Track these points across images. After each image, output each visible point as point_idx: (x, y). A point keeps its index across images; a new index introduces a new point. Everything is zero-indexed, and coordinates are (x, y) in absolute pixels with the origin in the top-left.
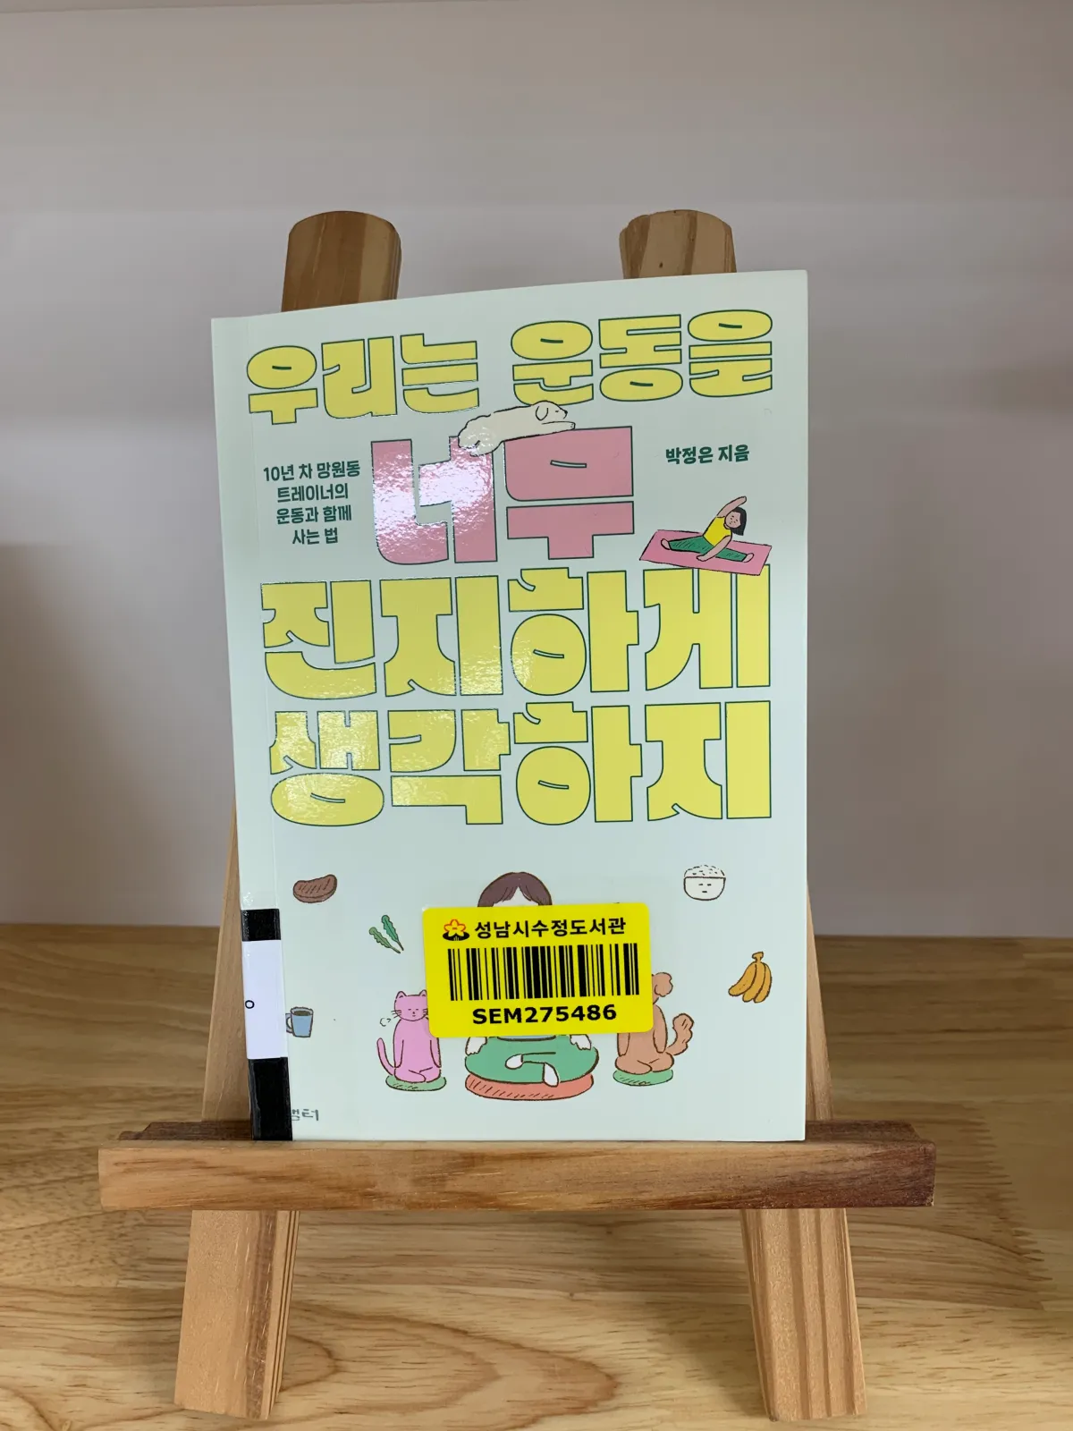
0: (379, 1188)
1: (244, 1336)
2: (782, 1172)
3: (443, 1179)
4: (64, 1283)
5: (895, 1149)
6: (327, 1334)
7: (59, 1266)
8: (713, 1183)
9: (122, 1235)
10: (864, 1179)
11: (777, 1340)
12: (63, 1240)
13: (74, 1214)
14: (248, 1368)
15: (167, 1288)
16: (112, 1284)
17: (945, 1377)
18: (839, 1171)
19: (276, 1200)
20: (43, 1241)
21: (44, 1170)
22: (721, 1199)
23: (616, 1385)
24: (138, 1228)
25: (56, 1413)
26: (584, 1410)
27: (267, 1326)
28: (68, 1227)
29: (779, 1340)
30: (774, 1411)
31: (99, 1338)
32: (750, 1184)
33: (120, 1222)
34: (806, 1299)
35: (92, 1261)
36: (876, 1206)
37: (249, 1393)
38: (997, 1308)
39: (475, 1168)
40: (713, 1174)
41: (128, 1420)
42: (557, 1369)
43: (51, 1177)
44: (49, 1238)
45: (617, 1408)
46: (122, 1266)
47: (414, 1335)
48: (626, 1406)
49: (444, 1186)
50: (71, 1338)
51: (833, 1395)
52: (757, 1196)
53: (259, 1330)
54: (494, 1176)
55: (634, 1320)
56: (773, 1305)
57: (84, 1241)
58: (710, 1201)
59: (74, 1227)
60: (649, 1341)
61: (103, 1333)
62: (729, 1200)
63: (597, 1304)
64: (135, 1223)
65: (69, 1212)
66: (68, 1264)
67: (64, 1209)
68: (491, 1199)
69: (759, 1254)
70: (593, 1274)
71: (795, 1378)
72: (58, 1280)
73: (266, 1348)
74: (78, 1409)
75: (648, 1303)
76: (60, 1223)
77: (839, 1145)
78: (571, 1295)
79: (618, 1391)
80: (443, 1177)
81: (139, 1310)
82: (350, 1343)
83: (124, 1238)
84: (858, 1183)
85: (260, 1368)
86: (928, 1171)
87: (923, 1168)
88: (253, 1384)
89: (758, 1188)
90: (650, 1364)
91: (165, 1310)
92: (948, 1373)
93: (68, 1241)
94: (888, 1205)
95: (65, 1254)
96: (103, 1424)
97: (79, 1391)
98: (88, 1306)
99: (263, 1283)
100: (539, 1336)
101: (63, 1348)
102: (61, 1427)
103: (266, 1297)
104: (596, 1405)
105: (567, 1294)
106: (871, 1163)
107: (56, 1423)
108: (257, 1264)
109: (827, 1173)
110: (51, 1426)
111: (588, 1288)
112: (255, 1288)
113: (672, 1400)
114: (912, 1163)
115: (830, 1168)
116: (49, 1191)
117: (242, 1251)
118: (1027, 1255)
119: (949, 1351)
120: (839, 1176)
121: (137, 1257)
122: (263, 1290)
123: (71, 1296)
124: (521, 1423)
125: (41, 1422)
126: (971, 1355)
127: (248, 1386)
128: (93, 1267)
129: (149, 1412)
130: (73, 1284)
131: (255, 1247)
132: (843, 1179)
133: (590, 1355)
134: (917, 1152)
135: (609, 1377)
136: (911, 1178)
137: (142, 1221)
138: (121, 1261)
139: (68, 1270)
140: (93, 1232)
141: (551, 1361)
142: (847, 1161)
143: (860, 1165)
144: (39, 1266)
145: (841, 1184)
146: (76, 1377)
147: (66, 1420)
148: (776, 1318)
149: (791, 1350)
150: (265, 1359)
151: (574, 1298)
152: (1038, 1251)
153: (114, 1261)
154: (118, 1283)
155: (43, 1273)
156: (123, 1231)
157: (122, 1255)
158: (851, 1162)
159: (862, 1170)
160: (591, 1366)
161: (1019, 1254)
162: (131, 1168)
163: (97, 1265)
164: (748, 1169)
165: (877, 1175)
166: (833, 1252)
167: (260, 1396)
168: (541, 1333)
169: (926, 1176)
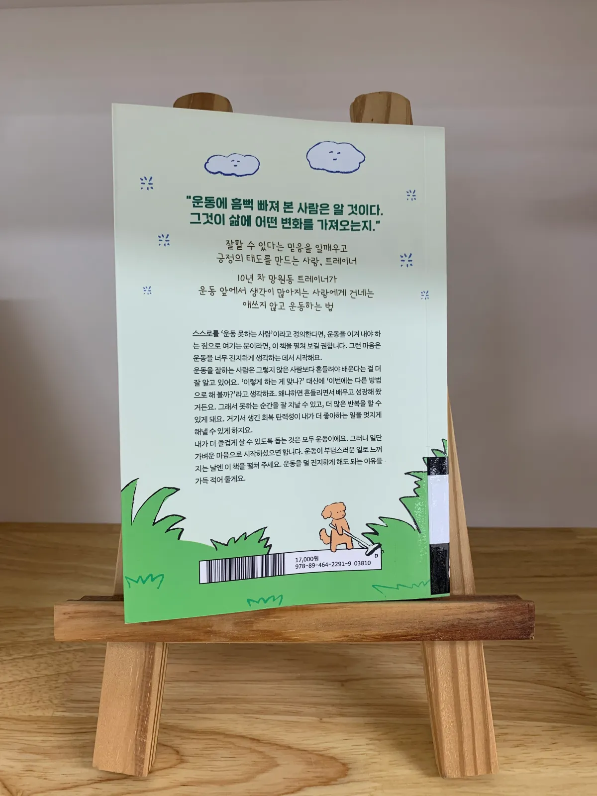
0: (215, 628)
1: (134, 725)
2: (447, 618)
3: (252, 623)
4: (22, 714)
5: (512, 605)
6: (176, 742)
7: (19, 704)
8: (407, 625)
9: (56, 687)
10: (494, 623)
11: (445, 727)
12: (23, 690)
13: (29, 676)
14: (136, 745)
15: (83, 716)
16: (50, 715)
17: (543, 764)
18: (480, 618)
19: (155, 635)
20: (10, 691)
21: (11, 653)
22: (412, 635)
23: (348, 769)
24: (66, 684)
25: (14, 786)
26: (330, 783)
27: (148, 718)
28: (26, 683)
29: (446, 727)
30: (444, 771)
31: (41, 744)
32: (428, 625)
33: (56, 681)
34: (461, 703)
35: (38, 702)
36: (501, 639)
37: (136, 760)
38: (571, 725)
39: (270, 616)
40: (407, 619)
41: (56, 790)
42: (313, 760)
43: (16, 656)
44: (13, 689)
45: (348, 782)
46: (56, 704)
47: (228, 742)
48: (354, 781)
49: (252, 626)
50: (25, 744)
51: (478, 762)
52: (432, 633)
53: (143, 721)
54: (280, 621)
55: (358, 733)
56: (442, 706)
57: (34, 690)
58: (405, 636)
59: (29, 683)
60: (367, 744)
61: (43, 741)
62: (416, 635)
63: (336, 724)
64: (65, 680)
65: (26, 675)
66: (24, 704)
67: (22, 673)
68: (279, 634)
69: (434, 675)
70: (333, 708)
71: (456, 751)
72: (18, 712)
73: (147, 732)
74: (28, 784)
75: (365, 723)
76: (20, 681)
77: (479, 603)
78: (321, 719)
79: (349, 772)
80: (252, 621)
81: (65, 729)
82: (189, 747)
83: (57, 689)
84: (490, 625)
85: (144, 744)
86: (530, 618)
87: (527, 616)
88: (138, 754)
89: (432, 628)
90: (368, 757)
91: (81, 728)
92: (545, 762)
93: (24, 691)
94: (508, 639)
95: (23, 698)
96: (42, 792)
97: (28, 773)
98: (36, 726)
99: (146, 693)
100: (302, 742)
101: (18, 750)
102: (17, 793)
103: (147, 700)
104: (336, 780)
105: (319, 719)
106: (497, 613)
107: (14, 791)
108: (143, 681)
109: (472, 619)
110: (11, 793)
111: (330, 715)
112: (141, 696)
113: (382, 777)
114: (521, 613)
115: (474, 616)
116: (14, 664)
117: (134, 673)
118: (587, 697)
119: (545, 749)
120: (479, 622)
121: (65, 700)
122: (146, 696)
123: (26, 721)
124: (292, 790)
125: (5, 791)
126: (557, 751)
127: (136, 756)
128: (38, 705)
129: (69, 785)
130: (27, 714)
131: (142, 670)
132: (482, 623)
133: (332, 752)
134: (524, 607)
135: (344, 765)
136: (521, 622)
137: (69, 680)
138: (55, 702)
139: (24, 706)
140: (40, 686)
141: (310, 756)
142: (484, 612)
143: (492, 614)
144: (7, 705)
145: (481, 626)
146: (27, 766)
147: (20, 790)
148: (444, 714)
149: (453, 734)
150: (146, 739)
151: (322, 721)
152: (593, 694)
153: (51, 702)
154: (53, 714)
155: (10, 708)
156: (57, 685)
157: (57, 698)
158: (486, 613)
159: (493, 617)
160: (333, 758)
161: (584, 696)
162: (72, 616)
163: (41, 704)
164: (427, 616)
165: (501, 621)
166: (477, 674)
167: (142, 761)
168: (303, 740)
169: (529, 621)
